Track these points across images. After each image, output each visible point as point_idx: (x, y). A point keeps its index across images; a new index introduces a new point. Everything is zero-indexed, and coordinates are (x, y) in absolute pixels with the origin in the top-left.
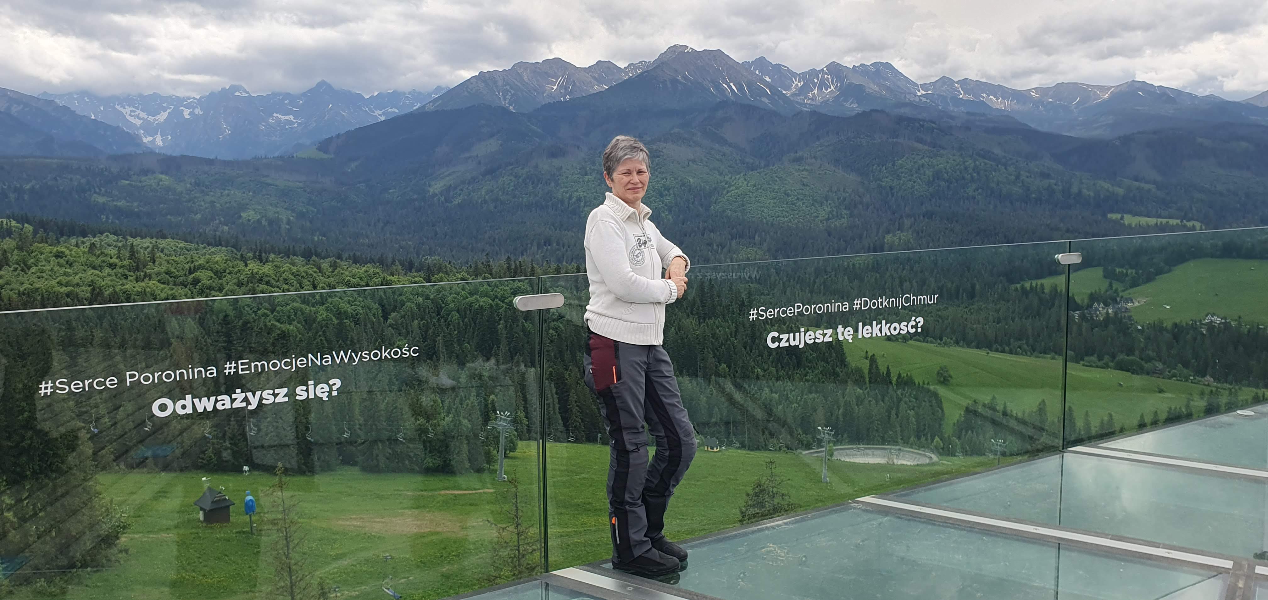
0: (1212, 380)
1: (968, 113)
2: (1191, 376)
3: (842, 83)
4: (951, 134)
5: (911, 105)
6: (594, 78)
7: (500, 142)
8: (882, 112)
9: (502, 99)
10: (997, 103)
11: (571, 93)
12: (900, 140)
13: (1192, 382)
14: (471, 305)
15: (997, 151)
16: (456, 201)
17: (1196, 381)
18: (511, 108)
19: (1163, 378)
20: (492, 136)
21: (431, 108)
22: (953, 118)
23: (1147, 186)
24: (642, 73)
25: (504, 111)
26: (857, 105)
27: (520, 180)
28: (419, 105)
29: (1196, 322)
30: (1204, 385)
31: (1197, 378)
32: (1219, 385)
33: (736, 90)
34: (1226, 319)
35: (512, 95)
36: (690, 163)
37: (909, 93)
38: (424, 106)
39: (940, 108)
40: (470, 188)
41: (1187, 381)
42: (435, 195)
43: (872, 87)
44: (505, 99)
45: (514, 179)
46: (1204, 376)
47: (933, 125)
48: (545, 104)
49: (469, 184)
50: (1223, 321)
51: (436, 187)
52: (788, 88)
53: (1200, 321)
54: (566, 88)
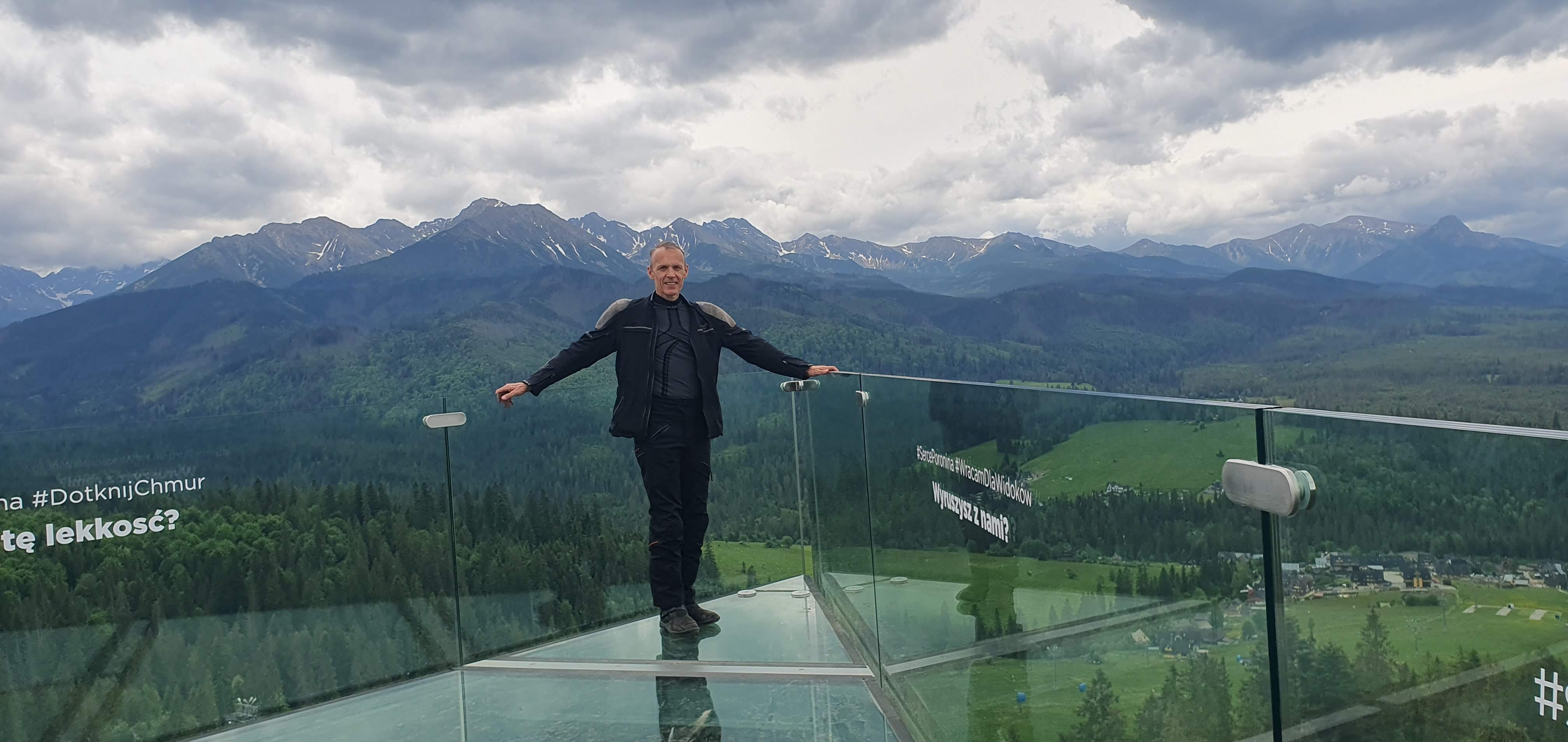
0: (1120, 558)
1: (836, 274)
2: (1099, 556)
3: (692, 243)
4: (820, 300)
5: (773, 266)
6: (376, 242)
7: (244, 328)
8: (740, 275)
9: (246, 271)
10: (868, 262)
11: (343, 261)
12: (765, 308)
13: (1100, 563)
14: (203, 552)
15: (872, 316)
16: (181, 412)
17: (1105, 561)
18: (260, 282)
19: (1074, 561)
20: (233, 320)
21: (143, 287)
22: (820, 280)
23: (1034, 348)
24: (438, 234)
25: (251, 287)
26: (711, 268)
27: (275, 377)
28: (124, 284)
29: (1097, 495)
30: (1113, 564)
31: (1106, 558)
32: (1128, 563)
33: (563, 253)
34: (1128, 487)
35: (261, 267)
36: (510, 343)
37: (770, 254)
38: (133, 285)
39: (806, 269)
40: (203, 391)
41: (1095, 562)
42: (150, 404)
43: (727, 248)
44: (251, 272)
45: (265, 376)
46: (1112, 555)
47: (799, 289)
48: (308, 276)
49: (201, 385)
50: (1126, 490)
51: (152, 394)
52: (629, 249)
53: (1102, 492)
54: (336, 255)
